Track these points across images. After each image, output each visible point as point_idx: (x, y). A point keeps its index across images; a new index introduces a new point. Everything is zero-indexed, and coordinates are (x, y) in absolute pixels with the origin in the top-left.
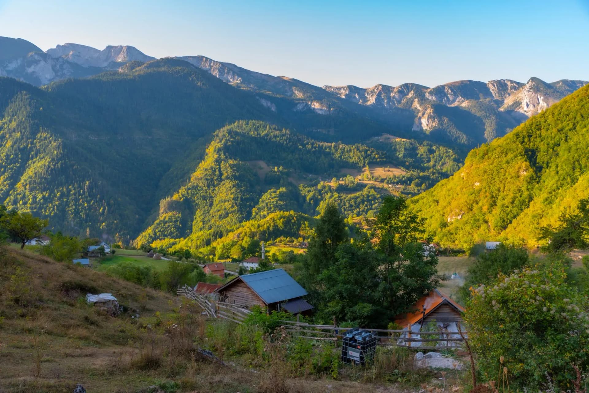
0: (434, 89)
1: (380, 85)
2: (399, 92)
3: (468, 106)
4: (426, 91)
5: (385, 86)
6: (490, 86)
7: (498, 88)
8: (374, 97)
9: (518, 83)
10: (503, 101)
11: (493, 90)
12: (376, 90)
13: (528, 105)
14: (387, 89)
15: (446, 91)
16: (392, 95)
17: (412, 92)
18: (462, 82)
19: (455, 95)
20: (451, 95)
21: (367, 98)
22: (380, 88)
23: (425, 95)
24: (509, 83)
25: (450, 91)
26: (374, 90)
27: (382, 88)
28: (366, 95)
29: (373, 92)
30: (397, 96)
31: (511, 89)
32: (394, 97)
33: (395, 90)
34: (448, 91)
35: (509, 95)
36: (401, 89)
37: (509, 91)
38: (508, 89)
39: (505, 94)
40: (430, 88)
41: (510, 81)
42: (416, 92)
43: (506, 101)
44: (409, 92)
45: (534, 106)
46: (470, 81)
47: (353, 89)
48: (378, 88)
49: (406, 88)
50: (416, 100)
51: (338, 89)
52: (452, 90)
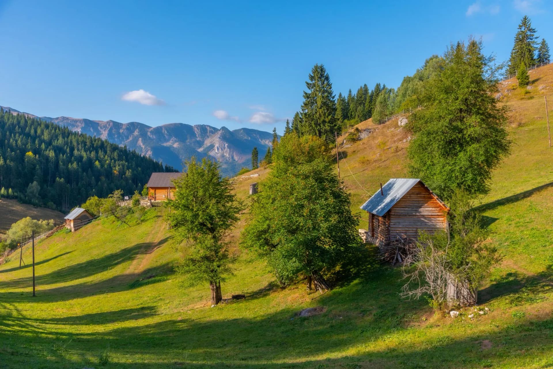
0: (154, 129)
1: (111, 121)
2: (127, 129)
3: (178, 147)
4: (148, 130)
5: (116, 122)
6: (196, 129)
7: (201, 132)
8: (107, 132)
9: (214, 128)
10: (204, 141)
11: (197, 131)
12: (108, 126)
13: (218, 149)
14: (116, 125)
15: (163, 131)
16: (121, 131)
17: (137, 130)
18: (175, 124)
19: (170, 136)
20: (167, 135)
21: (100, 131)
22: (111, 124)
23: (147, 134)
24: (208, 128)
25: (166, 132)
26: (106, 125)
27: (113, 125)
28: (99, 128)
29: (105, 127)
30: (126, 132)
31: (210, 132)
32: (123, 133)
33: (124, 127)
34: (165, 132)
35: (208, 137)
36: (128, 127)
37: (208, 134)
38: (207, 132)
39: (205, 136)
40: (151, 127)
41: (209, 126)
42: (140, 131)
43: (205, 142)
44: (134, 129)
45: (222, 149)
46: (181, 124)
47: (88, 123)
48: (109, 124)
49: (133, 126)
50: (140, 139)
51: (74, 121)
52: (168, 131)
